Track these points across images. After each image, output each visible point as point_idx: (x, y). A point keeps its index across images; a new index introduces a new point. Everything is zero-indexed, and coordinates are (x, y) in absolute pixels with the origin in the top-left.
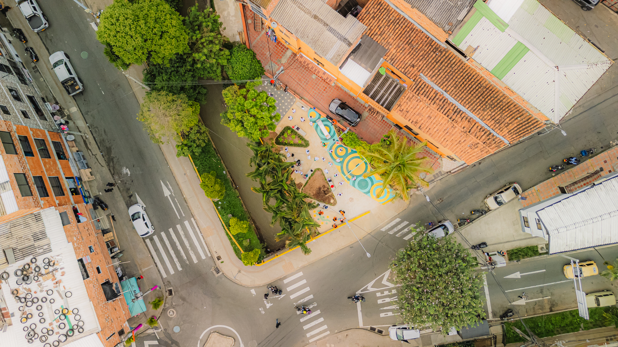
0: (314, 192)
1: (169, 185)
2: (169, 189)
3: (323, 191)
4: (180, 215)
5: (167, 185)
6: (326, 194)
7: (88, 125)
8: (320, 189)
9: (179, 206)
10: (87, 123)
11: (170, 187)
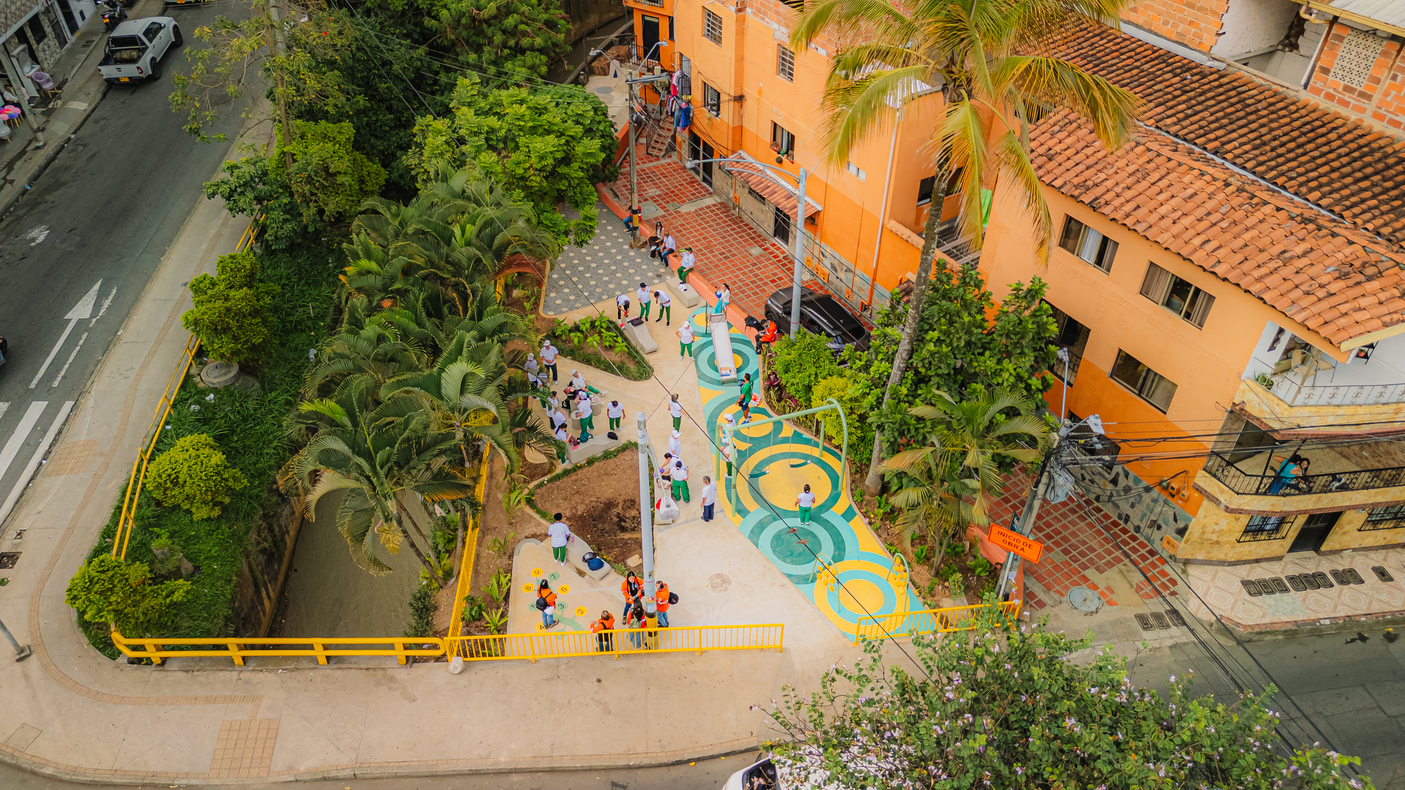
0: (581, 509)
1: (111, 297)
2: (97, 306)
3: (618, 515)
4: (50, 374)
5: (102, 295)
6: (623, 529)
7: (73, 136)
8: (610, 505)
9: (74, 354)
10: (75, 133)
11: (107, 303)
